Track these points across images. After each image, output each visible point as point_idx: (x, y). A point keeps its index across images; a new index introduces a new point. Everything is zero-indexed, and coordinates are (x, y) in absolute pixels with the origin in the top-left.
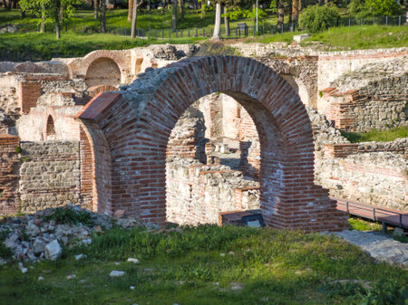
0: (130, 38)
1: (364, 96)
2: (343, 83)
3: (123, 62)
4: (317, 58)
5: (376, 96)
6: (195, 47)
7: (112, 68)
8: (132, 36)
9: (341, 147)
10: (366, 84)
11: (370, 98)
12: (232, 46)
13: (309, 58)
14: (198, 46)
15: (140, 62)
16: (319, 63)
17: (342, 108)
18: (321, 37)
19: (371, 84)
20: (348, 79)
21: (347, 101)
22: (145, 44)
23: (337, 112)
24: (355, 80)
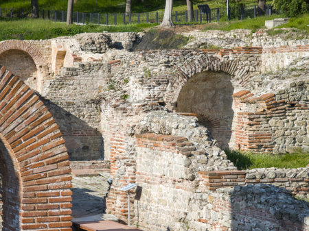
0: (65, 25)
1: (284, 103)
2: (260, 85)
3: (40, 55)
4: (260, 50)
5: (302, 102)
6: (137, 37)
7: (26, 64)
8: (67, 23)
9: (219, 175)
10: (288, 86)
11: (293, 105)
12: (186, 34)
13: (249, 49)
14: (141, 34)
15: (62, 55)
16: (263, 56)
17: (250, 119)
18: (300, 23)
19: (294, 85)
20: (267, 79)
21: (260, 110)
22: (70, 33)
23: (245, 125)
24: (275, 81)
